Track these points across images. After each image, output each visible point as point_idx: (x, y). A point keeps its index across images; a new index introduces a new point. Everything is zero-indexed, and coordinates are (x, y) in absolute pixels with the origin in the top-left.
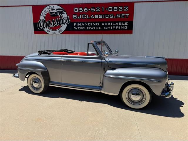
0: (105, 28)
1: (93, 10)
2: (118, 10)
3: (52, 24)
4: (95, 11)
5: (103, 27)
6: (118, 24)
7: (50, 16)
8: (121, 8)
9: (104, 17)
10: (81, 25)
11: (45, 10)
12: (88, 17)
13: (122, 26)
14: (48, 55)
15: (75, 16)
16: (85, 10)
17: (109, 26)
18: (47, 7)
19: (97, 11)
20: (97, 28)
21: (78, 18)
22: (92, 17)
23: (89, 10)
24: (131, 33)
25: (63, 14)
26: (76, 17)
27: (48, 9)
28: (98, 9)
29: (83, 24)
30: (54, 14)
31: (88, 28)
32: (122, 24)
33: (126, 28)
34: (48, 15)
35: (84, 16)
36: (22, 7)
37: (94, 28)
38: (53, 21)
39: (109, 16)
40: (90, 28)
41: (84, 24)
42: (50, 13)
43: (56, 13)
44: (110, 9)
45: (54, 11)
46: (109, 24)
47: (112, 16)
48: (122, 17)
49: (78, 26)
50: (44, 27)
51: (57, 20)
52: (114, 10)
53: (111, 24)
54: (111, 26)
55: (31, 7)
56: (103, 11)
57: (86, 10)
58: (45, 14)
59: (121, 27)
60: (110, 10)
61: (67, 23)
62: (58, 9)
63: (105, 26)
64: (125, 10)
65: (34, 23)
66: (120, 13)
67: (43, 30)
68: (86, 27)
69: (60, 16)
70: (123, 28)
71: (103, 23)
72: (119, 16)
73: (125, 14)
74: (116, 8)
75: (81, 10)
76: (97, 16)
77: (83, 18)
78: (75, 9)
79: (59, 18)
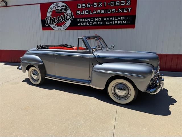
0: (107, 23)
1: (96, 6)
2: (120, 4)
3: (57, 21)
4: (98, 6)
5: (105, 22)
6: (120, 19)
7: (56, 13)
8: (123, 2)
9: (106, 12)
10: (84, 20)
11: (52, 8)
12: (91, 13)
13: (124, 20)
14: (44, 49)
15: (79, 12)
16: (88, 6)
17: (111, 21)
18: (53, 4)
19: (99, 6)
20: (99, 23)
21: (82, 14)
22: (95, 12)
23: (92, 5)
24: (134, 27)
25: (67, 10)
26: (79, 13)
27: (54, 6)
29: (86, 20)
30: (59, 11)
31: (91, 23)
32: (124, 18)
33: (128, 22)
34: (54, 11)
35: (86, 11)
36: (35, 5)
37: (96, 23)
38: (58, 18)
39: (111, 11)
40: (93, 23)
41: (87, 20)
42: (56, 10)
43: (61, 10)
45: (59, 8)
46: (111, 19)
47: (114, 11)
48: (124, 11)
49: (81, 22)
50: (50, 24)
51: (62, 17)
52: (116, 5)
53: (113, 19)
54: (113, 21)
55: (39, 5)
56: (105, 6)
57: (89, 6)
58: (51, 12)
59: (123, 22)
60: (112, 5)
61: (72, 19)
62: (63, 6)
63: (107, 21)
64: (127, 4)
65: (42, 20)
66: (122, 7)
67: (49, 26)
68: (89, 22)
69: (65, 12)
70: (125, 23)
71: (105, 18)
72: (121, 10)
73: (127, 8)
74: (118, 2)
75: (84, 6)
76: (99, 12)
77: (86, 13)
78: (78, 5)
79: (63, 14)
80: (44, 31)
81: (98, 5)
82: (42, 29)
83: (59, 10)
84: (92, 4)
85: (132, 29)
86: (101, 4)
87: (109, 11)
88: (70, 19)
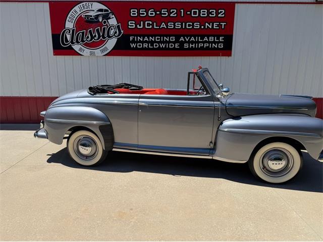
0: (186, 46)
1: (165, 14)
2: (208, 15)
3: (88, 37)
4: (169, 15)
5: (182, 44)
6: (207, 39)
7: (84, 23)
8: (213, 12)
9: (184, 27)
10: (143, 39)
11: (76, 12)
12: (156, 26)
13: (214, 42)
15: (133, 23)
16: (151, 14)
17: (192, 42)
18: (79, 5)
19: (171, 15)
20: (171, 46)
21: (138, 27)
22: (163, 25)
23: (158, 13)
24: (229, 55)
25: (110, 18)
26: (133, 26)
27: (80, 8)
28: (173, 12)
29: (146, 39)
30: (93, 19)
31: (156, 45)
32: (214, 39)
33: (221, 46)
34: (80, 19)
35: (148, 23)
37: (166, 45)
38: (90, 31)
39: (193, 26)
40: (159, 45)
41: (149, 39)
42: (85, 16)
43: (97, 17)
44: (195, 13)
45: (93, 14)
46: (193, 39)
47: (197, 26)
48: (215, 27)
49: (137, 42)
50: (72, 43)
51: (98, 30)
52: (201, 15)
53: (195, 39)
54: (195, 42)
55: (48, 4)
56: (182, 15)
57: (152, 14)
58: (75, 19)
59: (213, 44)
60: (194, 14)
61: (118, 36)
62: (101, 10)
63: (186, 42)
64: (219, 15)
65: (53, 35)
66: (211, 20)
67: (70, 48)
68: (152, 43)
69: (105, 22)
70: (216, 47)
71: (182, 37)
72: (210, 25)
73: (220, 23)
74: (205, 12)
75: (144, 14)
76: (171, 25)
77: (146, 27)
78: (132, 10)
79: (101, 25)
80: (58, 56)
81: (170, 13)
82: (54, 53)
83: (93, 17)
84: (158, 11)
85: (227, 57)
86: (174, 11)
87: (189, 24)
88: (114, 35)
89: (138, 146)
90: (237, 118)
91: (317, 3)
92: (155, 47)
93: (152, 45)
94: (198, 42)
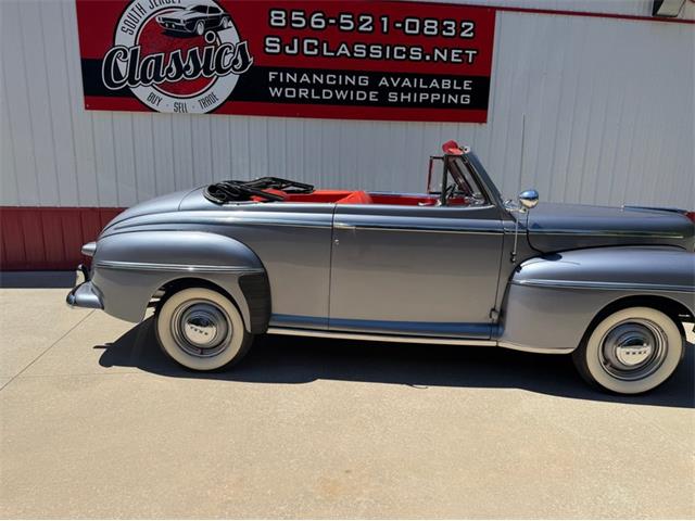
0: (393, 97)
1: (348, 25)
2: (440, 32)
3: (170, 70)
4: (356, 27)
5: (383, 92)
6: (437, 85)
7: (163, 36)
8: (451, 26)
9: (388, 56)
10: (298, 79)
11: (141, 9)
12: (328, 51)
13: (452, 92)
15: (275, 42)
16: (316, 23)
17: (406, 90)
19: (362, 28)
20: (361, 96)
21: (287, 50)
22: (344, 50)
23: (332, 21)
24: (482, 119)
25: (222, 28)
26: (276, 48)
27: (153, 2)
29: (305, 78)
30: (182, 28)
31: (327, 94)
32: (452, 84)
33: (466, 100)
34: (151, 26)
35: (308, 44)
37: (349, 94)
38: (176, 57)
39: (408, 53)
40: (334, 93)
41: (311, 78)
42: (164, 19)
43: (192, 23)
44: (412, 27)
45: (182, 16)
46: (407, 83)
47: (416, 54)
48: (453, 60)
50: (133, 82)
51: (193, 53)
52: (426, 32)
53: (412, 83)
54: (412, 90)
56: (385, 30)
57: (320, 23)
58: (138, 25)
59: (450, 96)
60: (409, 29)
61: (241, 70)
62: (201, 9)
63: (392, 88)
64: (463, 34)
65: (85, 63)
66: (446, 44)
67: (127, 93)
68: (318, 88)
69: (210, 37)
70: (456, 101)
72: (443, 54)
73: (463, 50)
74: (433, 24)
75: (300, 22)
76: (360, 50)
77: (306, 52)
78: (273, 13)
79: (201, 44)
81: (358, 24)
82: (86, 103)
83: (182, 24)
84: (332, 18)
85: (477, 124)
86: (367, 20)
87: (398, 51)
88: (232, 66)
89: (328, 322)
90: (551, 255)
91: (655, 17)
92: (324, 97)
93: (318, 93)
94: (419, 90)
